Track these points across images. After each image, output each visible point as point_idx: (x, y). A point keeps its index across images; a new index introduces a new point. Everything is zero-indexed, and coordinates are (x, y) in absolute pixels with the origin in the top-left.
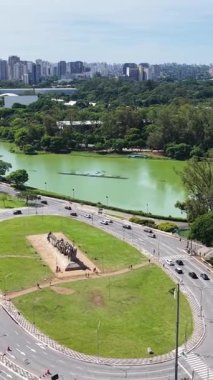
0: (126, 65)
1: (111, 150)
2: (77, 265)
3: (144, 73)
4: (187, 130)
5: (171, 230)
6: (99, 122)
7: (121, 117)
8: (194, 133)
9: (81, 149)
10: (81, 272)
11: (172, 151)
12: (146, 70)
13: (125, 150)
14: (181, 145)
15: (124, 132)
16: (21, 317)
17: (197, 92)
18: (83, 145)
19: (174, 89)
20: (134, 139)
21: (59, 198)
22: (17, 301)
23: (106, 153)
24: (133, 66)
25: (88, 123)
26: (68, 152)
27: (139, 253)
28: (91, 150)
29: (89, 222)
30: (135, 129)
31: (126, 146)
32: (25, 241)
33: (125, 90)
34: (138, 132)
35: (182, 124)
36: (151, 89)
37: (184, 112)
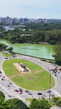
0: (40, 19)
1: (35, 42)
2: (26, 70)
3: (44, 22)
4: (56, 37)
5: (51, 62)
6: (32, 35)
7: (38, 34)
8: (58, 38)
9: (27, 42)
10: (27, 72)
11: (52, 43)
12: (45, 21)
13: (39, 42)
14: (54, 41)
15: (39, 38)
16: (12, 82)
17: (59, 27)
18: (27, 41)
19: (53, 26)
20: (41, 39)
21: (21, 54)
22: (11, 78)
23: (34, 43)
24: (41, 19)
25: (29, 35)
26: (23, 43)
27: (42, 68)
28: (30, 42)
29: (29, 60)
30: (42, 37)
31: (39, 41)
32: (12, 65)
33: (39, 26)
34: (42, 38)
35: (54, 35)
36: (46, 26)
37: (55, 32)
